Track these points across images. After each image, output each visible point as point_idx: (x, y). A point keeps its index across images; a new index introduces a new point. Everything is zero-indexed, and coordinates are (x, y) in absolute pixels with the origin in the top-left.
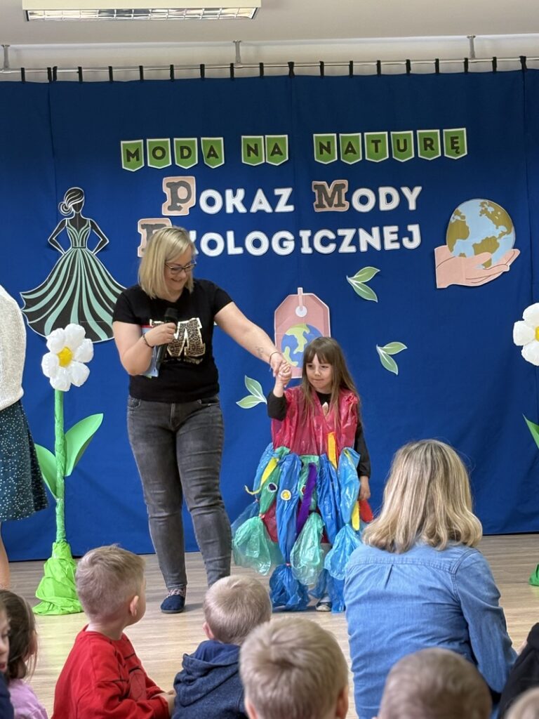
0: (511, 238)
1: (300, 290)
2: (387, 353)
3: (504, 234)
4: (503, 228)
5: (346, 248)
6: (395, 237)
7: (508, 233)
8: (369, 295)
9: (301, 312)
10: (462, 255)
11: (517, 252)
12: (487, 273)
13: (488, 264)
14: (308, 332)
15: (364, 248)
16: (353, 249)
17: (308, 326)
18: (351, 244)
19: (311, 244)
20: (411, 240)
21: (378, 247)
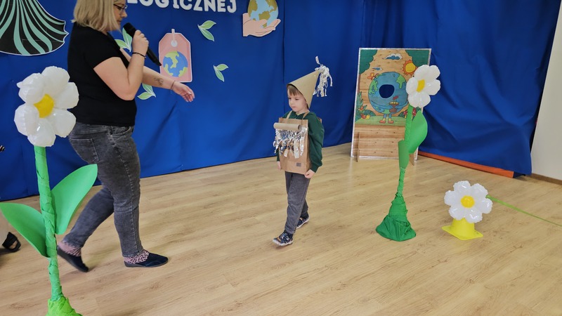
0: (276, 13)
1: (173, 30)
2: (219, 69)
3: (272, 10)
4: (272, 7)
5: (197, 8)
6: (223, 4)
7: (275, 10)
8: (210, 37)
9: (174, 44)
10: (254, 19)
11: (279, 21)
12: (265, 30)
13: (265, 25)
14: (178, 56)
15: (206, 9)
16: (201, 9)
17: (178, 52)
18: (200, 6)
19: (178, 3)
20: (231, 8)
21: (214, 10)
